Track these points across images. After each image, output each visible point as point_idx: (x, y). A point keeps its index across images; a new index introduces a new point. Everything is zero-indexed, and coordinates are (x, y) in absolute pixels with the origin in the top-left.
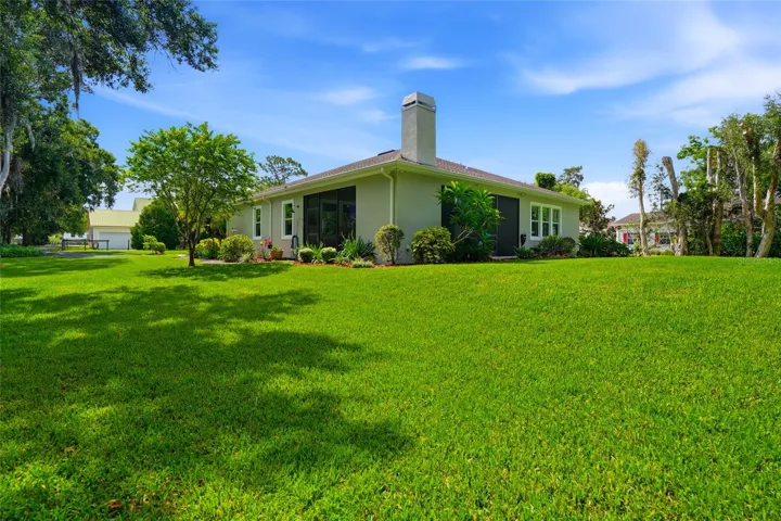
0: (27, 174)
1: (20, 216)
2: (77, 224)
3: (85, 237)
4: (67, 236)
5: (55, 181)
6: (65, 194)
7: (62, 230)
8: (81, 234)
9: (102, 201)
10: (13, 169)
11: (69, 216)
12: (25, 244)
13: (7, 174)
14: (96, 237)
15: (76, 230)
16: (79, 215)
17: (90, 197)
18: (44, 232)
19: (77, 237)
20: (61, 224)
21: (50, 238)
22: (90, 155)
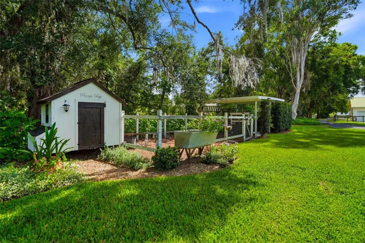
0: (312, 79)
1: (314, 104)
2: (343, 106)
3: (348, 114)
4: (339, 114)
5: (327, 81)
6: (334, 88)
7: (336, 111)
8: (346, 112)
9: (360, 90)
10: (305, 78)
11: (338, 102)
12: (318, 117)
13: (302, 81)
14: (355, 114)
15: (342, 111)
16: (344, 102)
17: (351, 89)
18: (327, 112)
19: (344, 114)
20: (335, 107)
21: (330, 115)
22: (351, 62)
